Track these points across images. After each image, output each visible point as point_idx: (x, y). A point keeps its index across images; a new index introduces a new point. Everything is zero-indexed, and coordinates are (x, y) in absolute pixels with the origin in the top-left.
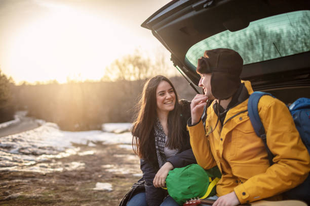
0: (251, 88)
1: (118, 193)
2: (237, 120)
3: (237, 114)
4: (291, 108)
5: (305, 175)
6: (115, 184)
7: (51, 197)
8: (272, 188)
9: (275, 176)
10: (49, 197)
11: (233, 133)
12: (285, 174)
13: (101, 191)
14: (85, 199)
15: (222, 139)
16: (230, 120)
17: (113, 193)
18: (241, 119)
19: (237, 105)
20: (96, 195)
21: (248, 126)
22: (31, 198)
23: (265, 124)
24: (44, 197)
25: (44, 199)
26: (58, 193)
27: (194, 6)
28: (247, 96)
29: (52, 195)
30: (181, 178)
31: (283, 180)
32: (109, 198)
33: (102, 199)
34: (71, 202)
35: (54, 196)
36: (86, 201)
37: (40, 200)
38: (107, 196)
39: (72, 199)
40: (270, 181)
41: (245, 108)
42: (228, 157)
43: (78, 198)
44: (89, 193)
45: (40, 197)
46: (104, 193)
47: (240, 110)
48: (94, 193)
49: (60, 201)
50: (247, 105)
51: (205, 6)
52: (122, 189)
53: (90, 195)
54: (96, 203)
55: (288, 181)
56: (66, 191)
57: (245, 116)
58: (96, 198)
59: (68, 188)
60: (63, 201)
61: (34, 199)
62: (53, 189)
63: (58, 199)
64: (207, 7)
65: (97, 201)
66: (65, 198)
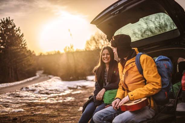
0: (138, 52)
2: (130, 66)
3: (131, 63)
4: (156, 60)
5: (159, 89)
7: (55, 114)
8: (145, 93)
9: (146, 89)
10: (54, 114)
11: (129, 71)
12: (151, 89)
14: (73, 115)
15: (123, 74)
16: (127, 65)
18: (132, 65)
19: (131, 59)
20: (79, 113)
21: (135, 68)
22: (45, 114)
23: (143, 67)
24: (52, 114)
25: (52, 115)
26: (59, 112)
27: (112, 13)
28: (136, 55)
29: (56, 113)
30: (109, 95)
31: (149, 91)
34: (66, 116)
37: (49, 115)
39: (66, 115)
40: (144, 91)
41: (134, 60)
42: (127, 83)
44: (75, 112)
45: (50, 114)
47: (132, 61)
48: (78, 112)
49: (60, 116)
50: (135, 59)
53: (76, 113)
54: (79, 116)
55: (152, 91)
56: (63, 111)
57: (134, 64)
58: (79, 114)
59: (64, 110)
60: (62, 116)
61: (47, 115)
62: (56, 110)
63: (59, 115)
64: (117, 14)
66: (62, 115)
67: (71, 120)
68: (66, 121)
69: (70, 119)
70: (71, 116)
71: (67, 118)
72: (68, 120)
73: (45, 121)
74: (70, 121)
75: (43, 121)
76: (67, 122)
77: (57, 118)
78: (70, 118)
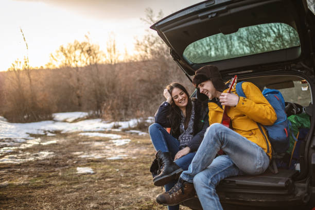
1: (101, 174)
6: (94, 167)
7: (40, 183)
10: (38, 183)
13: (84, 174)
14: (73, 182)
17: (96, 174)
22: (20, 185)
24: (33, 183)
25: (33, 185)
27: (200, 15)
29: (39, 181)
32: (95, 179)
33: (89, 180)
34: (61, 185)
35: (42, 182)
36: (76, 183)
37: (30, 186)
38: (92, 178)
39: (60, 182)
43: (66, 182)
44: (74, 177)
45: (29, 183)
46: (88, 176)
48: (79, 176)
49: (50, 185)
51: (210, 16)
52: (103, 171)
53: (76, 179)
54: (86, 183)
56: (50, 177)
58: (83, 179)
59: (51, 174)
60: (54, 185)
61: (24, 186)
62: (36, 176)
63: (48, 184)
64: (212, 17)
65: (85, 182)
66: (53, 182)
67: (76, 191)
68: (69, 193)
69: (72, 190)
70: (71, 184)
71: (68, 188)
72: (71, 192)
73: (30, 196)
74: (75, 193)
75: (25, 197)
76: (71, 194)
77: (47, 189)
78: (72, 188)
